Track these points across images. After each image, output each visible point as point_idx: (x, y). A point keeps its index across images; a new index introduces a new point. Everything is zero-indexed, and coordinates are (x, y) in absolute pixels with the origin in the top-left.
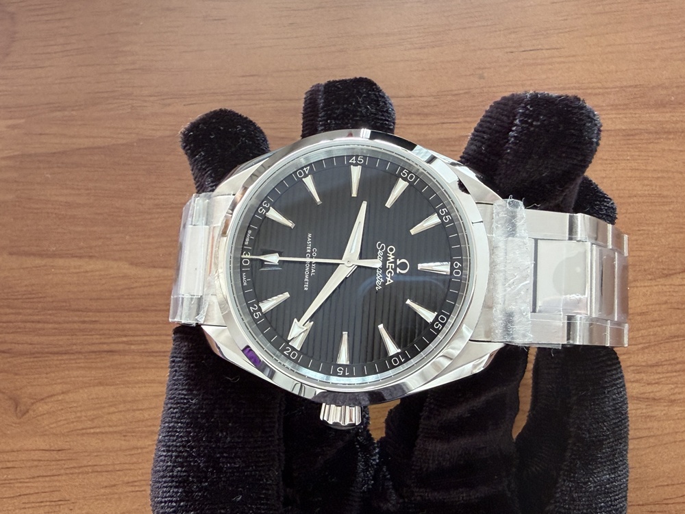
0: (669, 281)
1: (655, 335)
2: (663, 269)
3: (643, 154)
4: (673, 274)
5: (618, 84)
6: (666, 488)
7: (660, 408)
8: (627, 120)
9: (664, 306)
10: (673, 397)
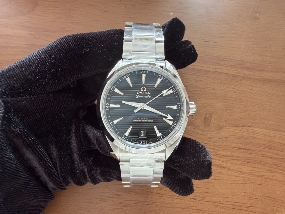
0: (237, 128)
1: (228, 146)
2: (236, 124)
3: (238, 84)
4: (239, 126)
5: (234, 59)
6: (221, 198)
7: (225, 171)
8: (235, 71)
9: (233, 137)
10: (230, 168)
